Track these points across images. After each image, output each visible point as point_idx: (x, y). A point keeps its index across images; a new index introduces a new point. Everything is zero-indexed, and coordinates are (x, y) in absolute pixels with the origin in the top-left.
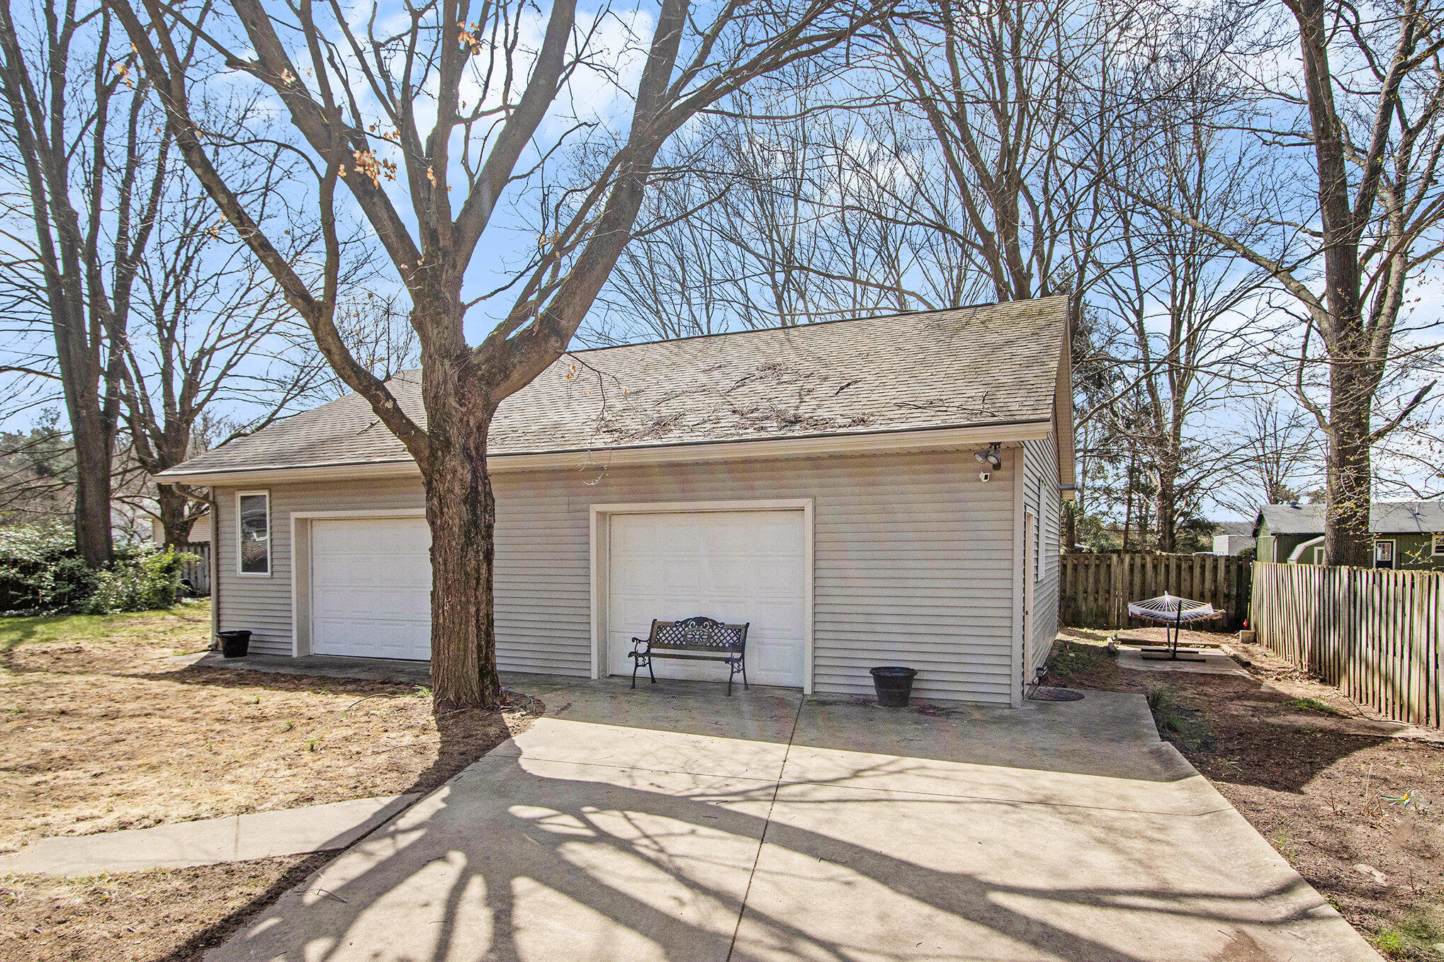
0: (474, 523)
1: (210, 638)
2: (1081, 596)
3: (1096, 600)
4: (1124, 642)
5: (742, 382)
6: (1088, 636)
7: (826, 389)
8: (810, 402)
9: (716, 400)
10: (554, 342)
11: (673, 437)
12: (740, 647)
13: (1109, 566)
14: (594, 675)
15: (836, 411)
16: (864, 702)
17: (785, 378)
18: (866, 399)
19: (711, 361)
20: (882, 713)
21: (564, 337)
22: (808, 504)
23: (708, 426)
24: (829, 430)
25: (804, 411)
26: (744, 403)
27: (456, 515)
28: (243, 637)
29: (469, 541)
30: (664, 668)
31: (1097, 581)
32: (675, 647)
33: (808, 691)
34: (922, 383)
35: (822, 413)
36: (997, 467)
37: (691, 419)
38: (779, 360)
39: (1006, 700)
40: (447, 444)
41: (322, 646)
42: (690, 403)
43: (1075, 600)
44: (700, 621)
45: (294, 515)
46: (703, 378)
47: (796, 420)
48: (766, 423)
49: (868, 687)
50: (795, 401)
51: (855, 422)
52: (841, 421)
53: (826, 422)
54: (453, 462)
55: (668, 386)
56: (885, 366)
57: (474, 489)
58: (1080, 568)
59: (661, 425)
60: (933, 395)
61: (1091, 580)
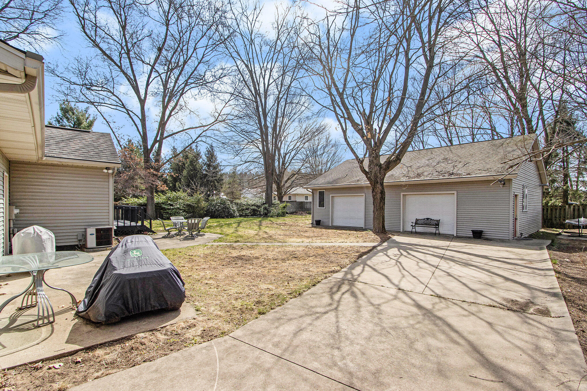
0: (382, 197)
1: (311, 222)
2: (554, 219)
3: (560, 220)
4: (565, 232)
5: (438, 163)
6: (553, 231)
7: (460, 165)
8: (456, 169)
9: (431, 169)
10: (398, 161)
11: (422, 178)
12: (438, 225)
13: (565, 209)
14: (401, 231)
15: (463, 172)
16: (470, 238)
17: (449, 162)
18: (471, 168)
19: (429, 157)
20: (474, 239)
21: (400, 160)
22: (455, 192)
23: (430, 175)
24: (461, 176)
25: (455, 171)
26: (439, 169)
27: (379, 196)
28: (320, 221)
29: (381, 201)
30: (419, 229)
31: (560, 214)
32: (421, 224)
33: (455, 235)
34: (486, 163)
35: (459, 172)
36: (504, 184)
37: (426, 174)
38: (447, 156)
39: (508, 238)
40: (377, 182)
41: (335, 224)
42: (425, 169)
43: (551, 220)
44: (428, 219)
45: (331, 195)
46: (427, 162)
47: (453, 174)
48: (445, 175)
49: (471, 234)
50: (452, 169)
51: (467, 174)
52: (464, 174)
53: (460, 174)
54: (379, 186)
55: (418, 165)
56: (477, 158)
57: (382, 191)
58: (554, 210)
59: (419, 175)
60: (489, 166)
61: (558, 213)
